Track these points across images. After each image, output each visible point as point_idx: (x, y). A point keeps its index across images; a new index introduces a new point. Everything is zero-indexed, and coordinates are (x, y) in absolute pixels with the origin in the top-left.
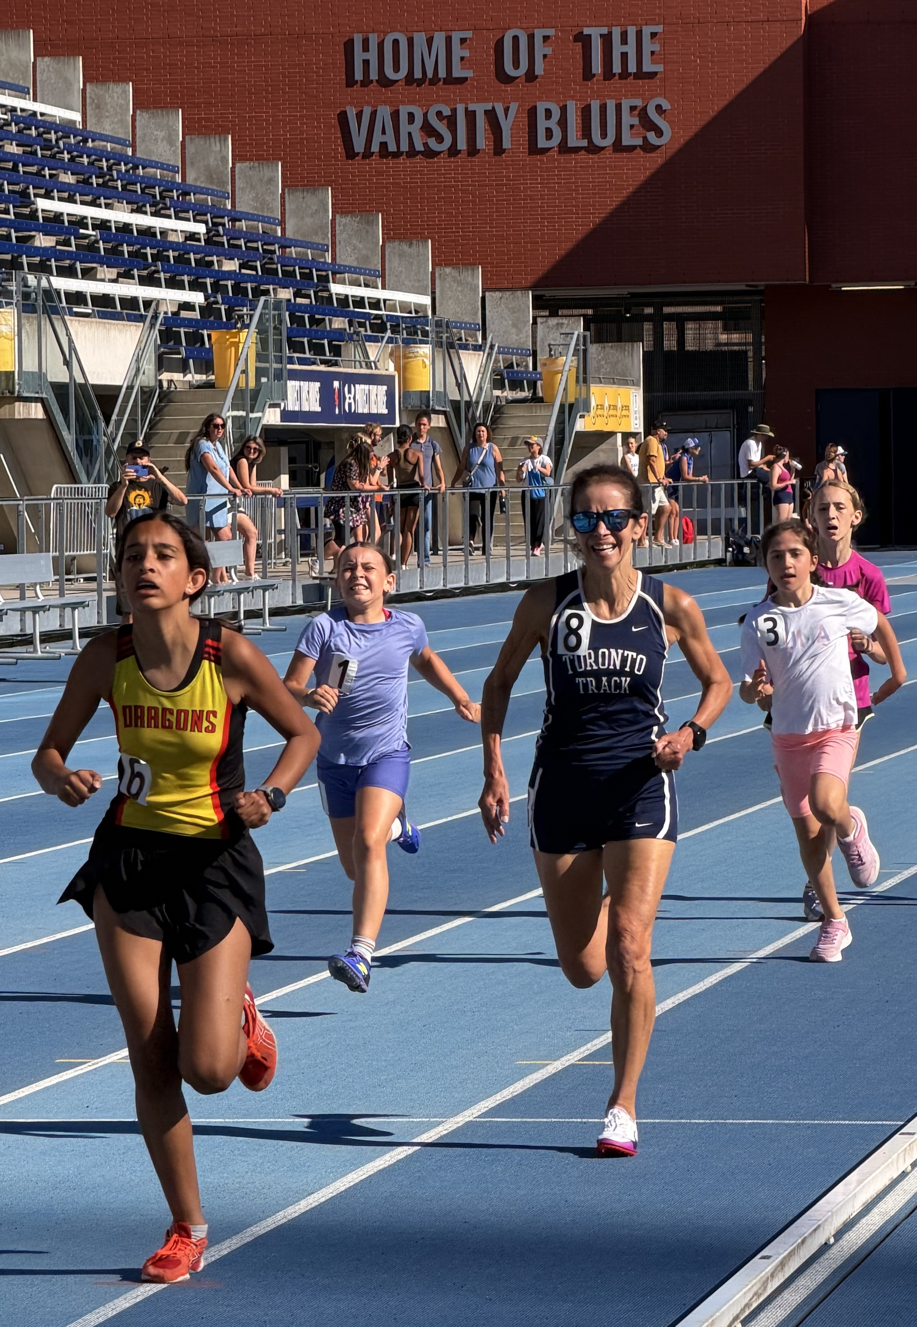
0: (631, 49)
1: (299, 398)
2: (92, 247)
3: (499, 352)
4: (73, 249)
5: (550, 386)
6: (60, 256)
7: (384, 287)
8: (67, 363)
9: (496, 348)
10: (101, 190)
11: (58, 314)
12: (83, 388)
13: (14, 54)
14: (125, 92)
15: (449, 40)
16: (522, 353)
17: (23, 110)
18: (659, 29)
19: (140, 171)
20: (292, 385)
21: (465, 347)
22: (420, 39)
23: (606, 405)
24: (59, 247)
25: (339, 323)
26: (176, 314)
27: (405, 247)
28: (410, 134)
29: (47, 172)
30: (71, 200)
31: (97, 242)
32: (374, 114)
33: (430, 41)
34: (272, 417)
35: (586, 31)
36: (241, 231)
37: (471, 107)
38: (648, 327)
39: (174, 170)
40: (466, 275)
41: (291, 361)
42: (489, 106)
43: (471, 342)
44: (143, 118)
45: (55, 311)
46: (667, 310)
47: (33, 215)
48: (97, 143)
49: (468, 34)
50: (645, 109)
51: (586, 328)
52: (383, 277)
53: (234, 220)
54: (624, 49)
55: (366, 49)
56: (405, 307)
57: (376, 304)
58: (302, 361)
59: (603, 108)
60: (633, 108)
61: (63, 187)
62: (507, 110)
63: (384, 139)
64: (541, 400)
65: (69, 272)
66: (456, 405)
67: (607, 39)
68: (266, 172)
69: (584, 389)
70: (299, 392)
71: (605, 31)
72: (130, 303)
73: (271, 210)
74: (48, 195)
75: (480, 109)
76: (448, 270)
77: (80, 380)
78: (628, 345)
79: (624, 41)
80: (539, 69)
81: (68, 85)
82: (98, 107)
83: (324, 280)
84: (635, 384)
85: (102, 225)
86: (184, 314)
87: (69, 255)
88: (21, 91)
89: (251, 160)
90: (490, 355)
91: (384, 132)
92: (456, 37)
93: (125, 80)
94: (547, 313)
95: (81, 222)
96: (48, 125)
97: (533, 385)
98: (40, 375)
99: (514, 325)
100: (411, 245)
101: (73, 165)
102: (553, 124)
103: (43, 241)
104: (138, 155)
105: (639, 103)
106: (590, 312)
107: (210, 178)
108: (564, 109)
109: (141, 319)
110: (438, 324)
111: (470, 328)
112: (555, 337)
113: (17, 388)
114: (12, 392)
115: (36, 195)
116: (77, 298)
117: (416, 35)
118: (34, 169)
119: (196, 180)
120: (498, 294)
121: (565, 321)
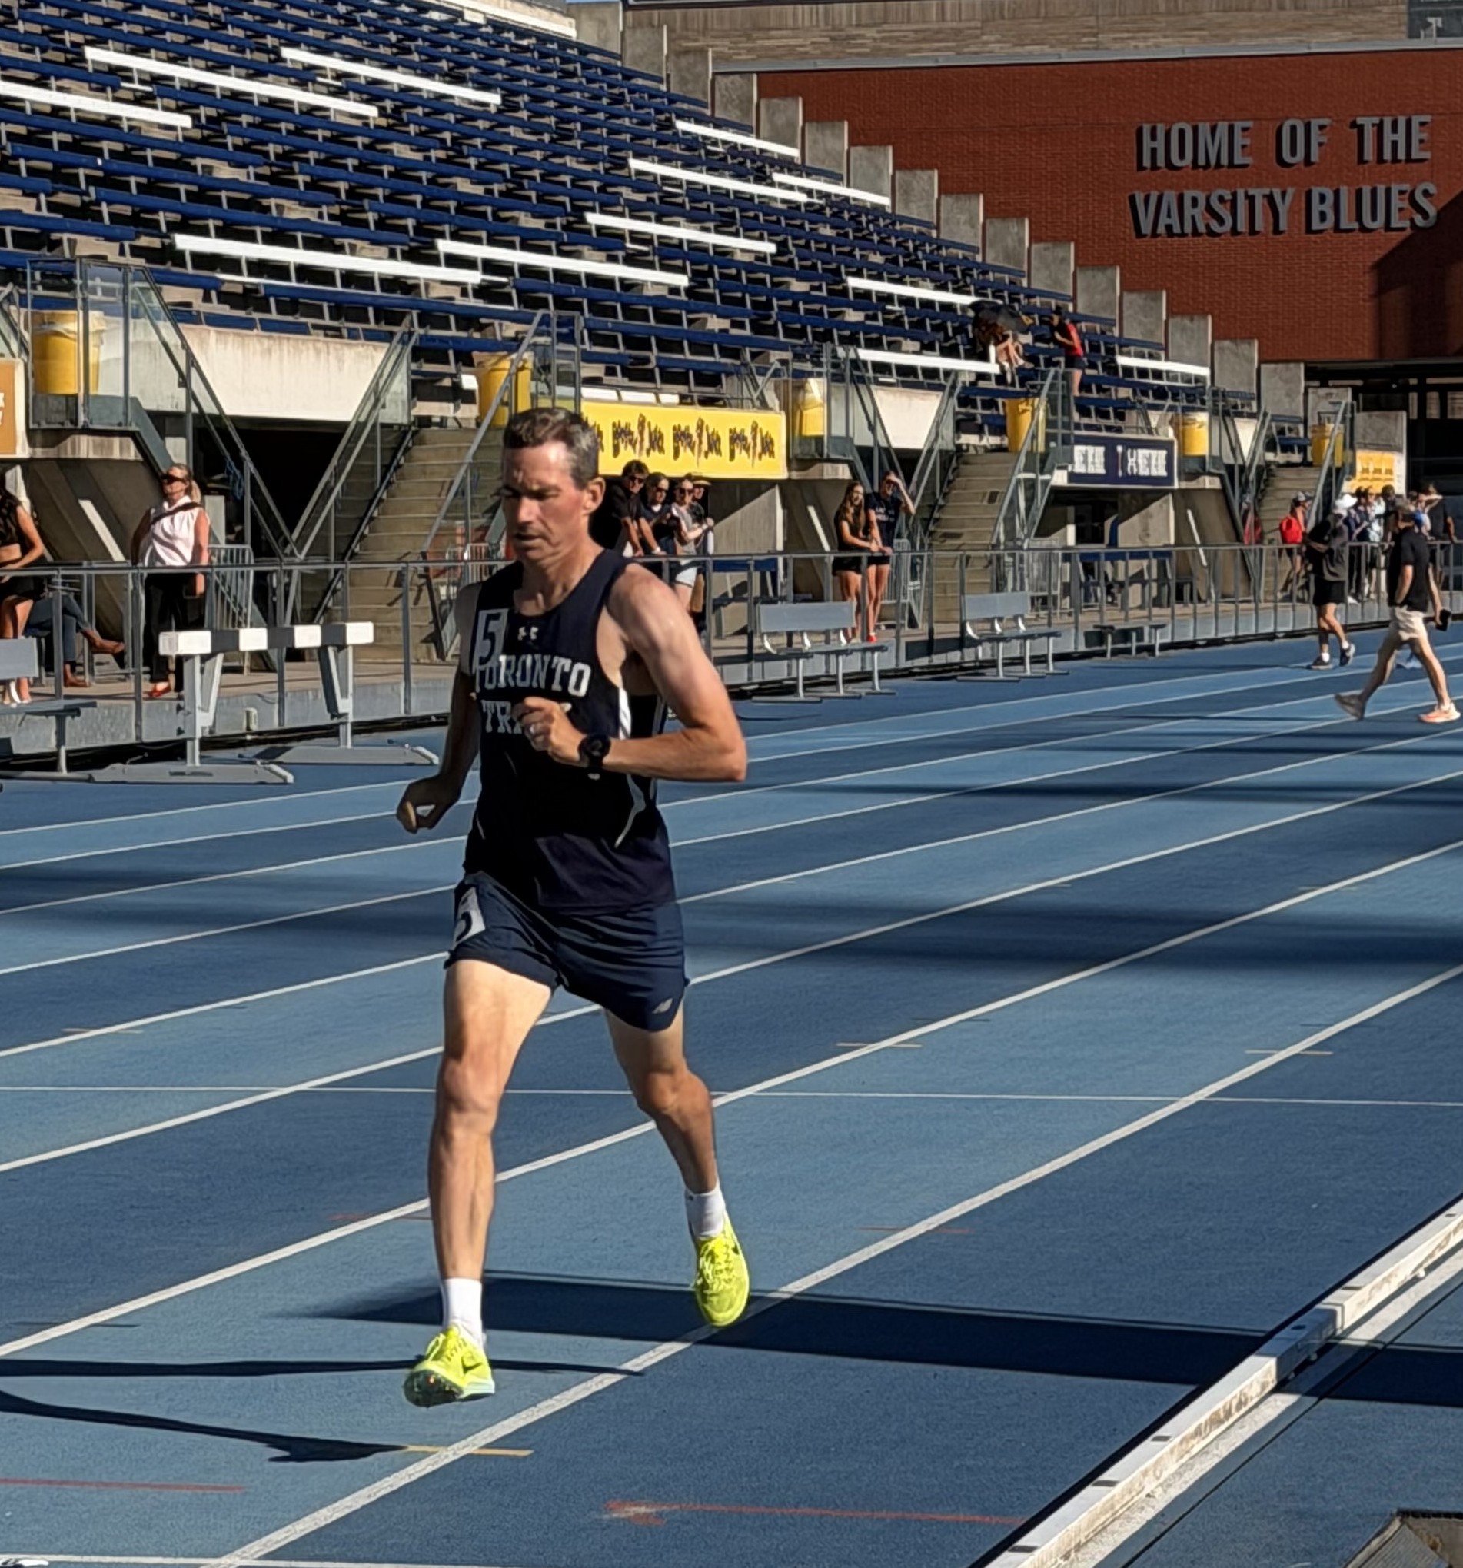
0: (1401, 137)
1: (1085, 462)
2: (898, 321)
3: (1272, 420)
4: (880, 323)
5: (1319, 451)
6: (868, 330)
7: (1167, 359)
8: (872, 428)
9: (1269, 418)
10: (909, 269)
11: (864, 382)
12: (887, 451)
13: (831, 143)
14: (931, 178)
15: (1231, 129)
16: (1293, 420)
17: (837, 196)
18: (1427, 118)
19: (944, 252)
20: (1079, 450)
21: (1240, 415)
22: (1204, 128)
23: (1371, 469)
24: (868, 322)
25: (1124, 393)
26: (973, 384)
27: (1187, 322)
28: (1193, 217)
29: (857, 253)
30: (879, 277)
31: (902, 316)
32: (1160, 199)
33: (1213, 130)
34: (1060, 478)
35: (1360, 121)
36: (1035, 306)
37: (1251, 192)
38: (1414, 397)
39: (975, 250)
40: (1243, 347)
41: (1078, 426)
42: (1267, 191)
43: (1246, 410)
44: (947, 201)
45: (862, 380)
46: (1430, 381)
47: (845, 291)
48: (905, 226)
49: (1249, 124)
50: (1412, 193)
51: (1355, 397)
52: (1166, 350)
53: (1029, 296)
54: (1395, 137)
55: (1154, 137)
56: (1187, 378)
57: (1158, 374)
58: (1088, 427)
59: (1374, 192)
60: (1402, 192)
61: (872, 267)
62: (1284, 194)
63: (1169, 221)
64: (1310, 465)
65: (874, 344)
66: (1230, 468)
67: (1380, 127)
68: (1060, 252)
69: (1349, 452)
70: (1085, 456)
71: (1376, 120)
72: (931, 373)
73: (1063, 287)
74: (858, 274)
75: (1258, 193)
76: (1227, 343)
77: (883, 444)
78: (1392, 414)
79: (1395, 130)
80: (1315, 157)
81: (880, 173)
82: (906, 192)
83: (1111, 352)
84: (1399, 450)
85: (907, 301)
86: (982, 384)
87: (876, 329)
88: (835, 178)
89: (1046, 241)
90: (1263, 423)
91: (1169, 216)
92: (1238, 126)
93: (930, 167)
94: (1317, 383)
95: (888, 298)
96: (860, 210)
97: (1303, 449)
98: (848, 439)
99: (1288, 395)
100: (1192, 320)
101: (883, 247)
102: (1328, 207)
103: (853, 316)
104: (942, 236)
105: (1407, 187)
106: (1359, 383)
107: (1008, 258)
108: (1337, 193)
109: (940, 388)
110: (1215, 393)
111: (1247, 398)
112: (1325, 406)
113: (826, 451)
114: (821, 454)
115: (848, 274)
116: (882, 368)
117: (1201, 125)
118: (847, 249)
119: (995, 259)
120: (1272, 366)
121: (1334, 391)
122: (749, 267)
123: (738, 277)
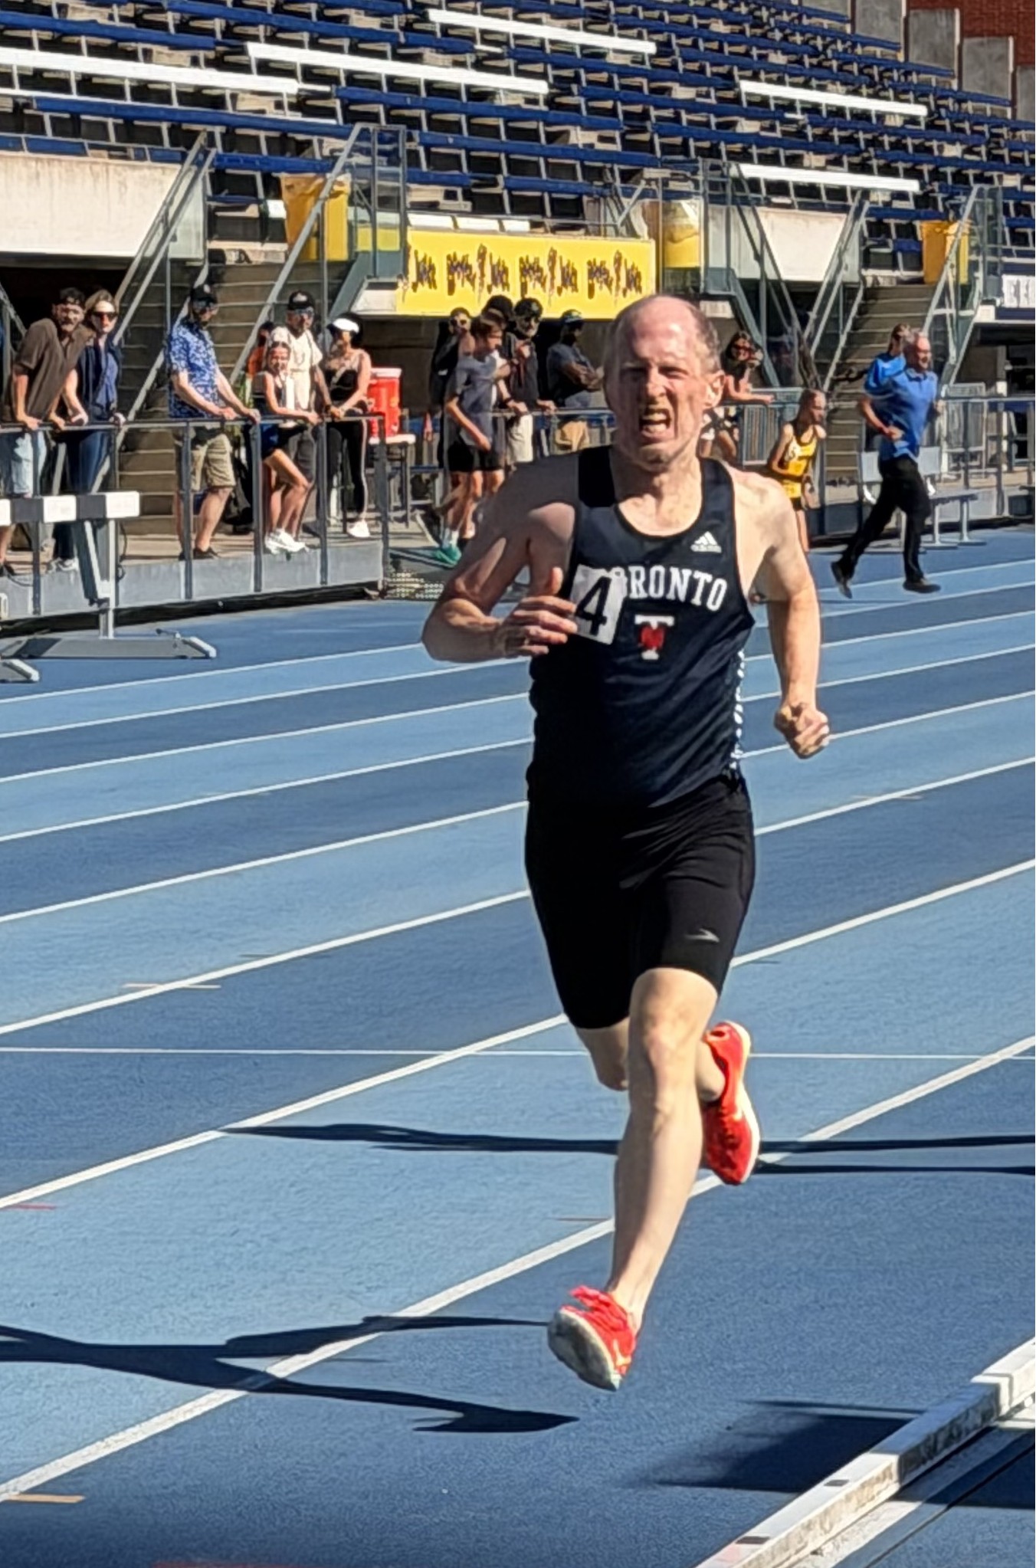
1: (1017, 294)
2: (801, 133)
4: (779, 135)
6: (762, 142)
8: (759, 258)
10: (816, 71)
11: (751, 204)
12: (776, 285)
19: (859, 50)
20: (1008, 280)
24: (764, 134)
26: (887, 204)
29: (755, 52)
30: (780, 82)
31: (804, 127)
34: (985, 315)
36: (967, 112)
39: (896, 47)
41: (1008, 253)
45: (745, 201)
47: (737, 100)
48: (815, 21)
53: (959, 101)
61: (772, 68)
65: (771, 160)
68: (997, 49)
70: (1017, 287)
72: (838, 194)
73: (1002, 89)
74: (755, 77)
85: (812, 109)
86: (898, 204)
87: (773, 142)
89: (980, 35)
95: (790, 106)
98: (729, 270)
101: (784, 44)
103: (747, 127)
104: (858, 32)
107: (935, 57)
113: (702, 286)
114: (697, 289)
115: (742, 78)
118: (741, 49)
119: (918, 58)
122: (623, 71)
123: (610, 83)
